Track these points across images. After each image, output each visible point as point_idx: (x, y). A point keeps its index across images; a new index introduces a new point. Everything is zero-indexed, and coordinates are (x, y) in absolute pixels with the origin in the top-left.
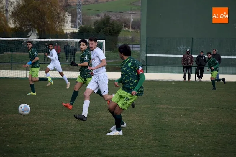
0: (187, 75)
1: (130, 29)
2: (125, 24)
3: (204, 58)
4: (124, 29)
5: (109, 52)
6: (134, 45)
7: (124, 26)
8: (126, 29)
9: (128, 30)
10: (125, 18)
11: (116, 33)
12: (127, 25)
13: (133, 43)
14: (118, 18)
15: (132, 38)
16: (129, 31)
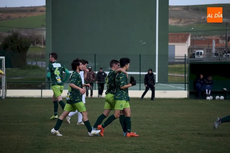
0: (89, 91)
1: (41, 45)
2: (37, 40)
3: (103, 74)
4: (36, 45)
5: (17, 69)
6: (43, 62)
7: (36, 42)
8: (38, 45)
9: (40, 46)
10: (37, 34)
11: (24, 49)
12: (39, 41)
13: (44, 60)
14: (30, 35)
15: (43, 55)
16: (41, 48)
